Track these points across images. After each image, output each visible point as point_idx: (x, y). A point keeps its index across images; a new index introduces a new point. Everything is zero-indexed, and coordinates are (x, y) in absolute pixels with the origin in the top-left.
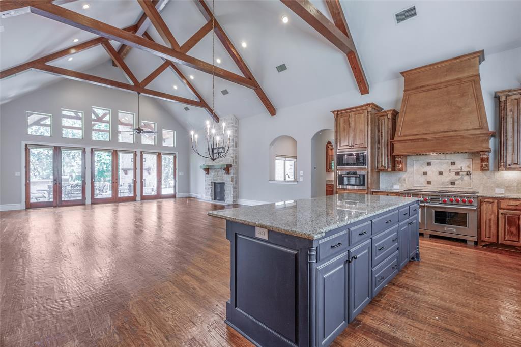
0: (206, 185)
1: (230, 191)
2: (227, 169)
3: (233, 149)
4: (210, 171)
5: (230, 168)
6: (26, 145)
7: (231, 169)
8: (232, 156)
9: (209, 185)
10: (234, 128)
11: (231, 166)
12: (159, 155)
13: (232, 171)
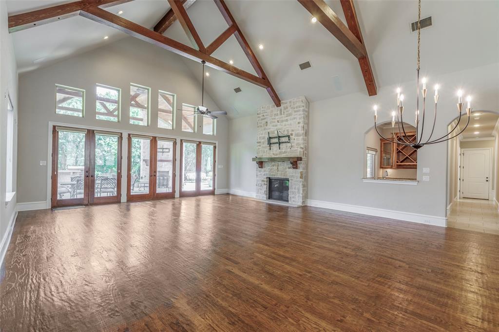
0: (257, 181)
1: (299, 190)
2: (295, 162)
3: (303, 139)
4: (265, 165)
5: (298, 162)
6: (54, 127)
7: (301, 163)
8: (302, 146)
9: (263, 181)
10: (304, 112)
11: (300, 159)
12: (199, 145)
13: (301, 165)
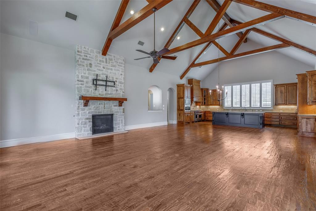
4: (90, 103)
9: (88, 118)
11: (126, 100)
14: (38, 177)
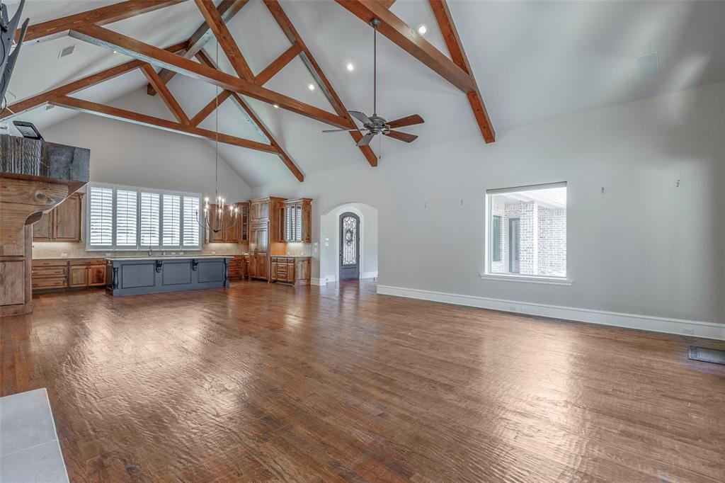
14: (639, 437)
